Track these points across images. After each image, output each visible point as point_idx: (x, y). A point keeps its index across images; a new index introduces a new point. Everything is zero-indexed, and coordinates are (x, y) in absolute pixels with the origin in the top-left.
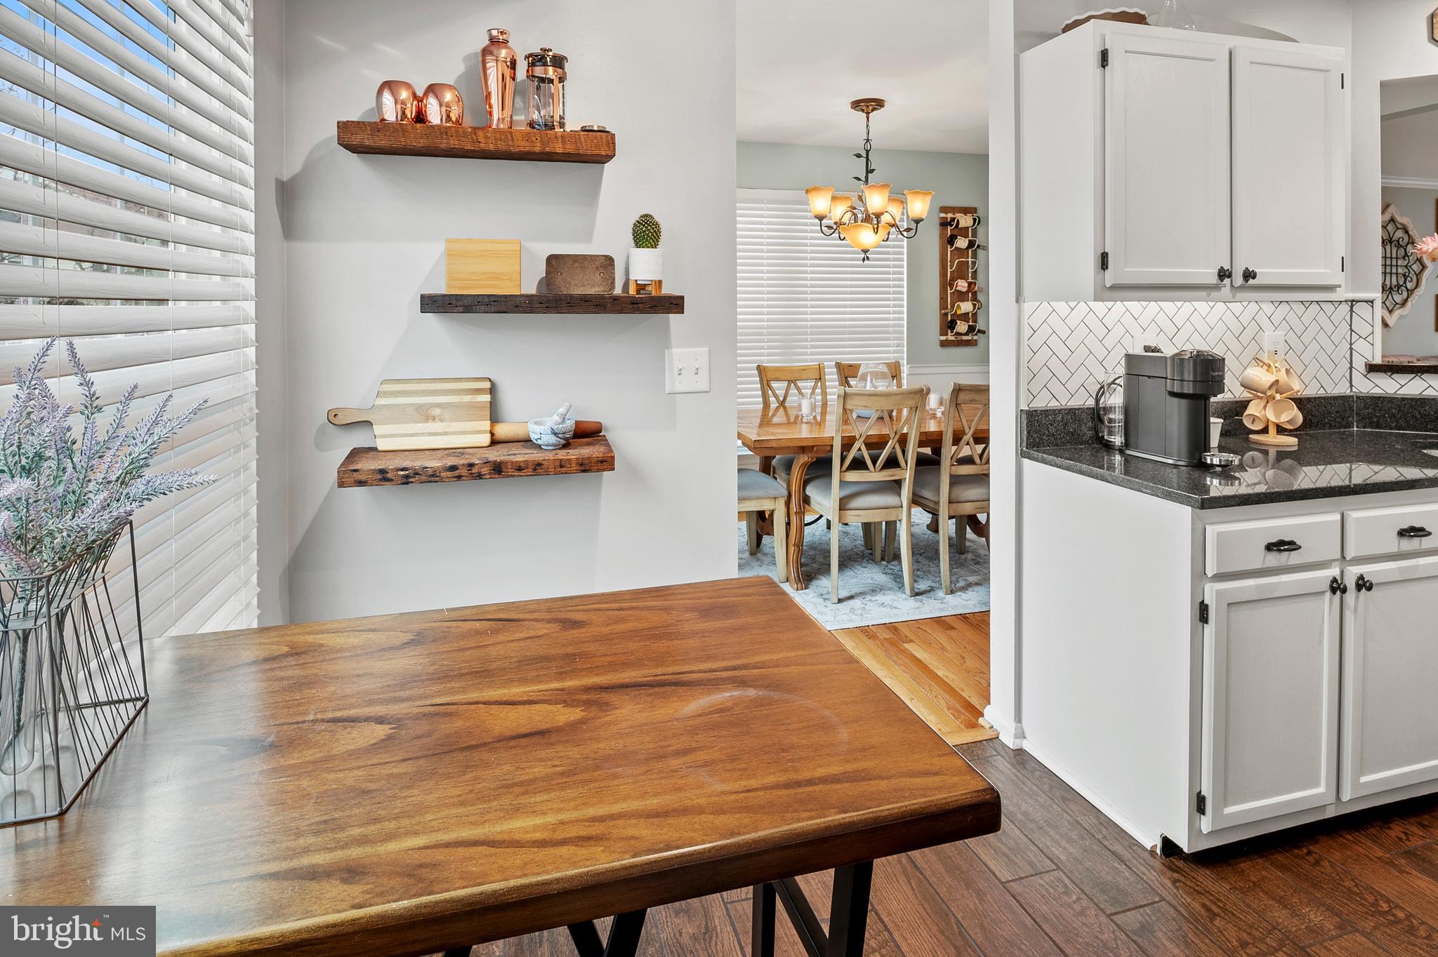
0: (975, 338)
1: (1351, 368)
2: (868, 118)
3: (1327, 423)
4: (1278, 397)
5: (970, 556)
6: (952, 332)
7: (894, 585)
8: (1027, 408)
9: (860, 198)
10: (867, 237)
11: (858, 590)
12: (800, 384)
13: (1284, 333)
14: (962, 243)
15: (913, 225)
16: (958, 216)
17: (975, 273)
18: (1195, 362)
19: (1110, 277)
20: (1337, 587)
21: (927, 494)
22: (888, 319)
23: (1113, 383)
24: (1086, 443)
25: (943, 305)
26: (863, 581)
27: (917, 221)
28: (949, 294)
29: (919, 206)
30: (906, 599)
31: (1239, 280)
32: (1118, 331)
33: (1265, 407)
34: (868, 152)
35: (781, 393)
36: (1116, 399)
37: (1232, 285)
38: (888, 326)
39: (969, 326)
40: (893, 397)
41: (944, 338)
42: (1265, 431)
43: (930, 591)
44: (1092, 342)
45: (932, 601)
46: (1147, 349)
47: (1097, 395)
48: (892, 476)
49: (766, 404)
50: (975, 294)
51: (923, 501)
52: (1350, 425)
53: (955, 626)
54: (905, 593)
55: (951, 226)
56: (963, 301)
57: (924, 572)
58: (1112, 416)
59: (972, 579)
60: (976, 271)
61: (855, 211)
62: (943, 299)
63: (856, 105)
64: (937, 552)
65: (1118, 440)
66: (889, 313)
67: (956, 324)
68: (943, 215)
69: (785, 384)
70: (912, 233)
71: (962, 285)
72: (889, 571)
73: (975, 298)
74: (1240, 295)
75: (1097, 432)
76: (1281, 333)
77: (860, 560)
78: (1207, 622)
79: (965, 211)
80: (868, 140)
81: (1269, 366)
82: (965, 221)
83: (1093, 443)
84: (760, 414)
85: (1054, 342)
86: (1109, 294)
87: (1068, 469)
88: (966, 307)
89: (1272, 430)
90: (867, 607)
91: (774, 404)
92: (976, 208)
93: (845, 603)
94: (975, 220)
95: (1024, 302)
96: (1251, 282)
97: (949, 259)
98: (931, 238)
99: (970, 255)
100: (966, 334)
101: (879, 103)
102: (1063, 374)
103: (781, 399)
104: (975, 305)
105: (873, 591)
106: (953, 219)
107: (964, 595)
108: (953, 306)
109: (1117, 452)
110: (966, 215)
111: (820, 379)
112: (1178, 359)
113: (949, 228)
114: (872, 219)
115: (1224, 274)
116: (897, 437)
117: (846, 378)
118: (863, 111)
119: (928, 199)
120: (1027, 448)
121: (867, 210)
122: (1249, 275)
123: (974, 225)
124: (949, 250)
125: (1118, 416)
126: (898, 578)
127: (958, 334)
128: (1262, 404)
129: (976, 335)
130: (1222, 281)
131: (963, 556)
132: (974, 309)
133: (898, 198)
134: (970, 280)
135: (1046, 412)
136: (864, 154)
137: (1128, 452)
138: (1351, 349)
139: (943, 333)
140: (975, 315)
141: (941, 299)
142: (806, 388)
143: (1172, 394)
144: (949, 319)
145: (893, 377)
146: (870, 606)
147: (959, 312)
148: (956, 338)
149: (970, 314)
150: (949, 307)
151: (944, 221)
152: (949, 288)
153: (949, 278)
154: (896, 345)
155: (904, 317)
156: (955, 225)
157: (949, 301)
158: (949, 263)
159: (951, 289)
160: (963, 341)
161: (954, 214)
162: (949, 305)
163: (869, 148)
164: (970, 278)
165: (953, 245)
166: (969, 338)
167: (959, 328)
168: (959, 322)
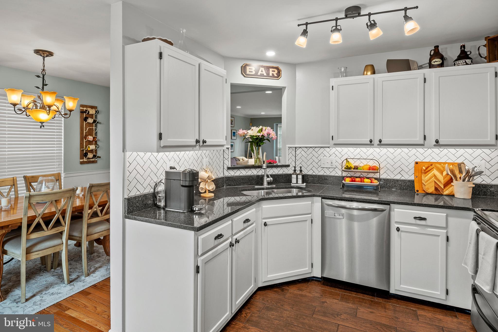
0: (96, 160)
1: (224, 168)
2: (44, 60)
3: (218, 186)
4: (209, 181)
5: (95, 254)
6: (86, 158)
7: (59, 281)
8: (127, 197)
9: (39, 97)
10: (43, 116)
11: (37, 290)
13: (208, 159)
14: (90, 120)
15: (69, 113)
16: (89, 109)
17: (96, 134)
18: (190, 174)
19: (163, 143)
20: (231, 245)
21: (76, 234)
23: (160, 182)
24: (150, 207)
25: (82, 146)
26: (41, 284)
27: (71, 111)
28: (84, 142)
29: (71, 104)
30: (65, 287)
31: (201, 143)
32: (161, 162)
33: (205, 185)
34: (44, 76)
36: (161, 188)
37: (199, 145)
38: (54, 156)
39: (93, 155)
40: (58, 194)
41: (82, 160)
42: (205, 192)
43: (77, 278)
44: (152, 167)
45: (79, 283)
46: (171, 168)
47: (154, 187)
48: (57, 231)
50: (96, 142)
51: (73, 238)
52: (223, 186)
53: (91, 292)
54: (64, 283)
56: (91, 145)
57: (74, 269)
58: (160, 195)
59: (97, 265)
60: (96, 132)
61: (36, 103)
62: (82, 144)
63: (37, 52)
64: (80, 257)
65: (162, 204)
66: (54, 150)
67: (88, 154)
68: (82, 108)
70: (68, 116)
71: (90, 138)
72: (55, 274)
73: (96, 144)
74: (201, 148)
75: (154, 202)
76: (207, 159)
77: (39, 272)
78: (199, 273)
79: (92, 107)
80: (44, 70)
81: (207, 171)
82: (92, 112)
83: (153, 207)
85: (138, 168)
86: (162, 149)
87: (146, 221)
88: (92, 147)
89: (207, 192)
90: (43, 299)
92: (97, 107)
93: (30, 300)
94: (96, 111)
95: (126, 152)
96: (205, 144)
97: (84, 127)
98: (76, 118)
99: (94, 126)
100: (92, 158)
101: (50, 54)
102: (142, 181)
104: (96, 147)
105: (47, 288)
106: (87, 110)
107: (94, 275)
108: (86, 147)
109: (162, 209)
110: (92, 109)
111: (14, 185)
112: (184, 173)
113: (85, 114)
114: (47, 108)
115: (197, 142)
116: (60, 212)
117: (30, 183)
118: (41, 55)
119: (76, 101)
120: (127, 214)
121: (43, 103)
122: (204, 142)
123: (96, 113)
124: (85, 123)
125: (162, 195)
126: (60, 277)
127: (88, 158)
128: (204, 184)
129: (96, 158)
130: (197, 144)
131: (93, 255)
132: (96, 148)
133: (60, 98)
134: (94, 136)
135: (135, 198)
136: (42, 76)
137: (166, 209)
138: (224, 163)
139: (81, 158)
140: (96, 151)
141: (81, 144)
143: (183, 186)
144: (84, 152)
145: (57, 180)
146: (45, 297)
147: (89, 149)
148: (87, 160)
149: (94, 150)
150: (84, 147)
151: (82, 111)
152: (84, 139)
153: (84, 135)
154: (58, 165)
155: (62, 152)
156: (87, 113)
157: (84, 145)
158: (84, 129)
159: (85, 140)
160: (90, 161)
161: (87, 108)
162: (84, 146)
163: (44, 74)
164: (94, 135)
165: (86, 121)
166: (93, 160)
167: (89, 156)
168: (89, 153)
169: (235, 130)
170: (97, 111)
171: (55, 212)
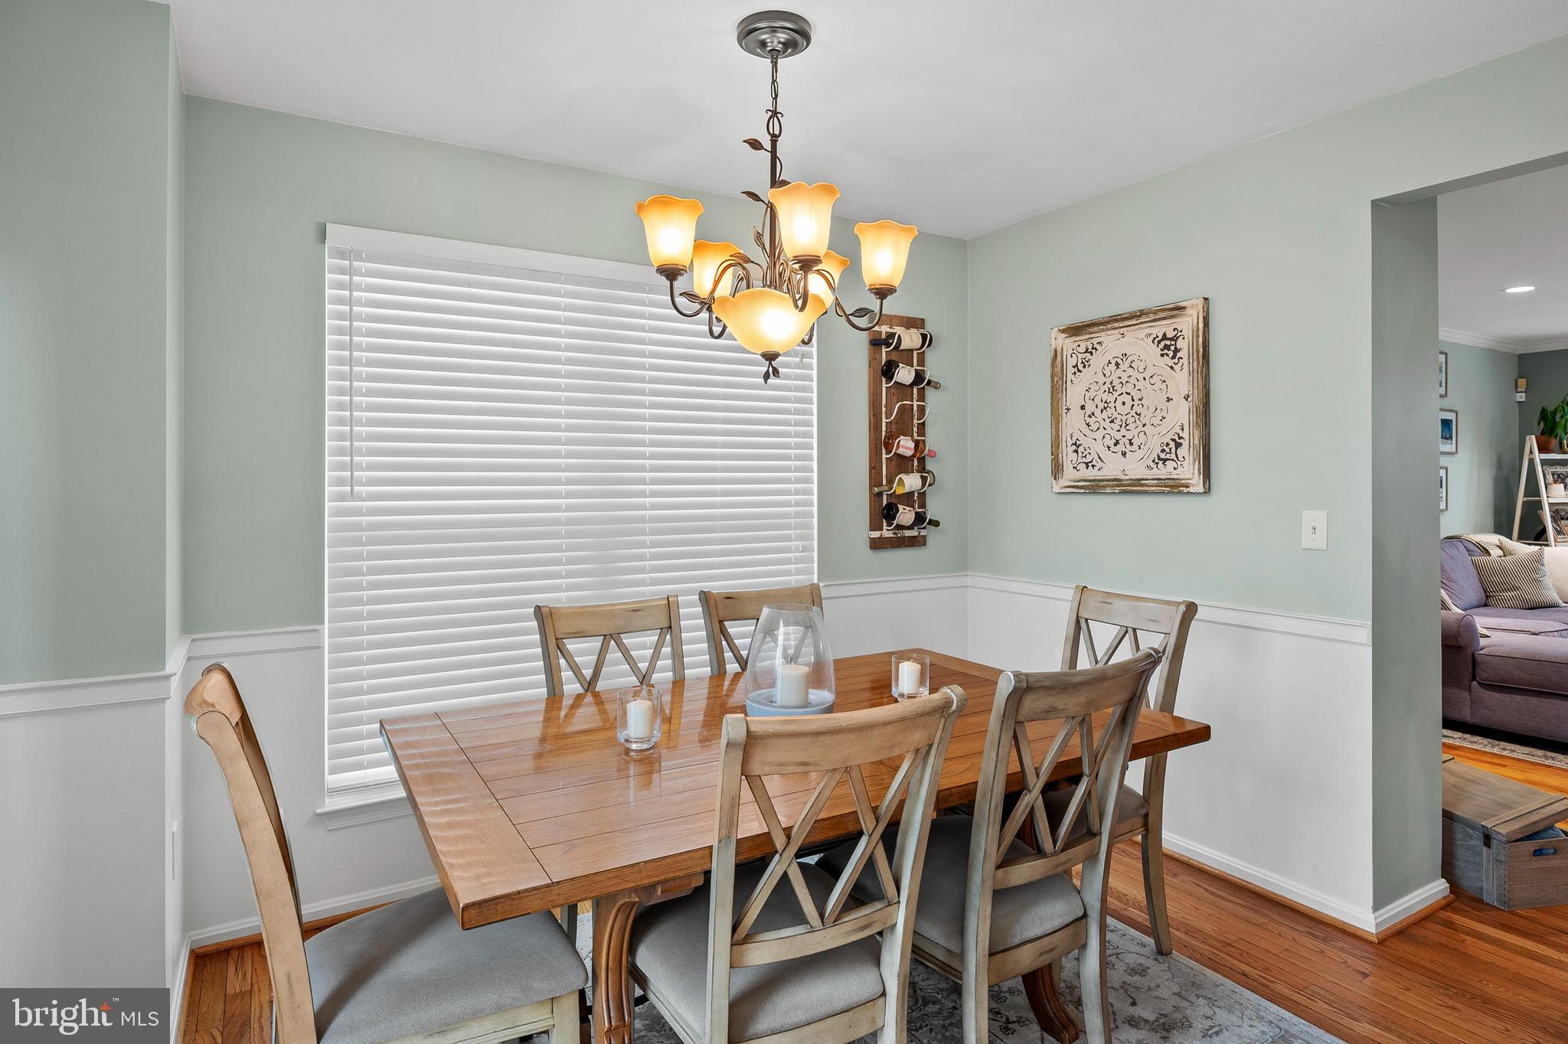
0: (924, 532)
2: (775, 67)
6: (889, 525)
9: (759, 238)
12: (628, 640)
14: (905, 375)
16: (898, 330)
17: (923, 426)
22: (787, 504)
25: (875, 479)
27: (883, 294)
28: (884, 461)
29: (887, 259)
34: (774, 139)
35: (586, 663)
38: (788, 515)
39: (916, 513)
41: (876, 534)
49: (554, 694)
50: (922, 460)
55: (888, 345)
56: (906, 472)
60: (924, 423)
61: (747, 266)
62: (875, 469)
63: (749, 29)
67: (898, 511)
68: (875, 328)
69: (596, 643)
71: (902, 447)
73: (922, 469)
79: (909, 323)
80: (775, 113)
82: (910, 339)
84: (542, 706)
88: (911, 482)
91: (571, 687)
92: (923, 320)
94: (924, 337)
97: (884, 402)
99: (915, 396)
100: (910, 528)
101: (801, 32)
103: (588, 673)
104: (924, 479)
106: (891, 335)
108: (890, 481)
110: (910, 329)
111: (670, 627)
113: (884, 350)
116: (879, 829)
117: (721, 622)
118: (764, 49)
119: (906, 245)
123: (923, 345)
124: (885, 386)
127: (900, 527)
129: (925, 528)
132: (924, 485)
134: (917, 438)
136: (767, 145)
139: (875, 526)
140: (922, 495)
141: (872, 468)
142: (643, 647)
144: (885, 502)
147: (899, 491)
148: (894, 534)
149: (916, 495)
150: (884, 483)
151: (876, 338)
152: (884, 450)
153: (884, 434)
154: (801, 549)
155: (813, 499)
156: (894, 344)
157: (884, 473)
158: (884, 409)
159: (888, 452)
160: (904, 538)
161: (891, 328)
162: (884, 479)
163: (777, 132)
164: (915, 434)
165: (891, 378)
166: (914, 533)
167: (901, 518)
168: (901, 507)
169: (1451, 411)
170: (926, 335)
171: (851, 817)
